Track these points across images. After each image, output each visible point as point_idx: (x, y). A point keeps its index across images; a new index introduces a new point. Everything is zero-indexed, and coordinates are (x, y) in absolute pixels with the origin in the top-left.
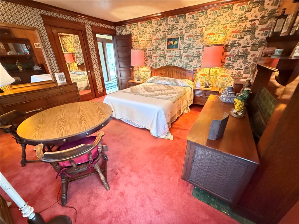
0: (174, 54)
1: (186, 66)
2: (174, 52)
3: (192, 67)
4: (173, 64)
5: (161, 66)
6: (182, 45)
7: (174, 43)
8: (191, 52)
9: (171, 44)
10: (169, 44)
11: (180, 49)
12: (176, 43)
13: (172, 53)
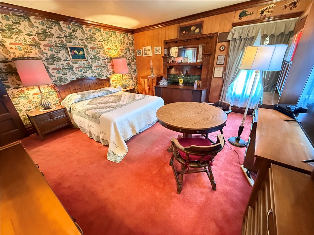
0: (82, 64)
1: (98, 76)
2: (82, 62)
3: (104, 76)
4: (85, 76)
5: (69, 80)
6: (88, 56)
7: (79, 53)
8: (99, 62)
9: (75, 54)
10: (73, 53)
11: (88, 60)
12: (81, 53)
13: (80, 64)
